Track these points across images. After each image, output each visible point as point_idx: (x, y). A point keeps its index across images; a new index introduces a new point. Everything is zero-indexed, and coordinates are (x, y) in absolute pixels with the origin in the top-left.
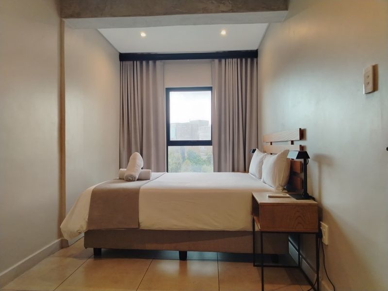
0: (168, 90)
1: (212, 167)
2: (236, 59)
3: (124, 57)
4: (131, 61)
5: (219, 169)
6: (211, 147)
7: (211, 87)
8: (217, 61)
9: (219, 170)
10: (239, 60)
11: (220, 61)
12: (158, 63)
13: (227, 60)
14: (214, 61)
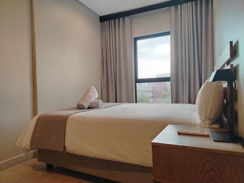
0: (136, 39)
1: (170, 99)
2: (191, 3)
3: (103, 19)
4: (107, 20)
5: (176, 100)
6: (170, 82)
7: (169, 32)
8: (173, 8)
9: (177, 102)
10: (194, 3)
11: (176, 8)
12: (127, 18)
13: (182, 5)
14: (171, 8)
